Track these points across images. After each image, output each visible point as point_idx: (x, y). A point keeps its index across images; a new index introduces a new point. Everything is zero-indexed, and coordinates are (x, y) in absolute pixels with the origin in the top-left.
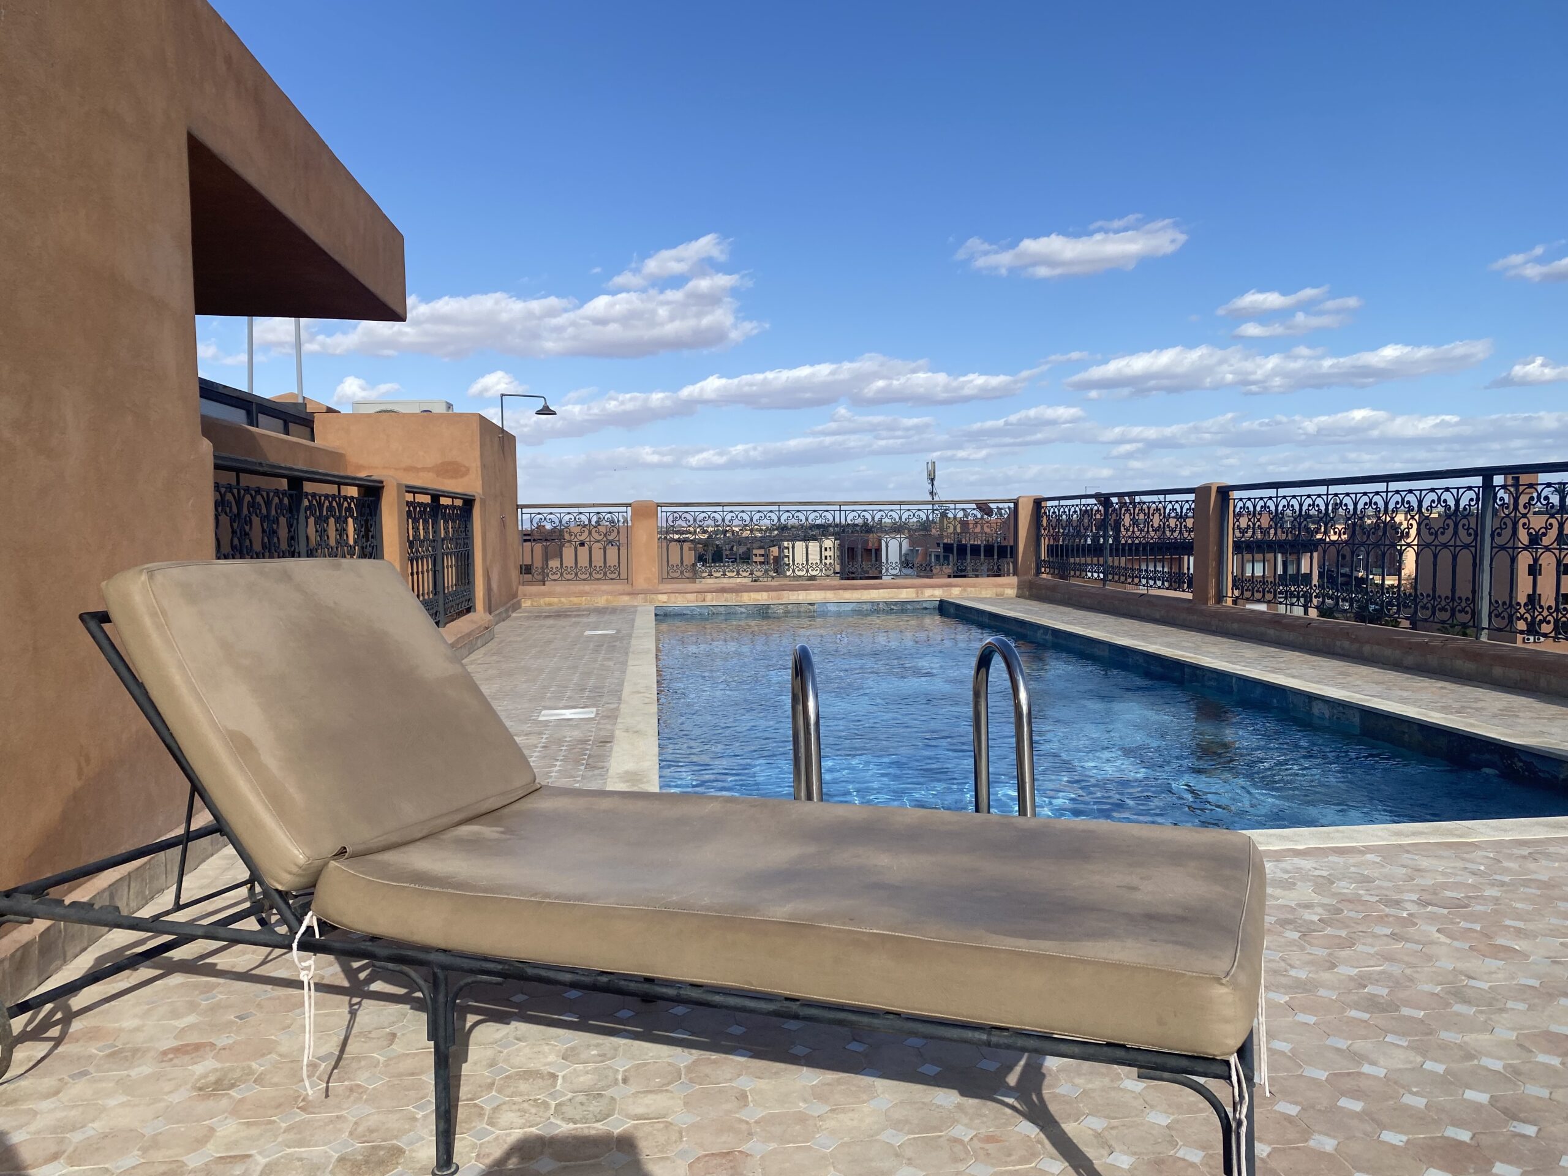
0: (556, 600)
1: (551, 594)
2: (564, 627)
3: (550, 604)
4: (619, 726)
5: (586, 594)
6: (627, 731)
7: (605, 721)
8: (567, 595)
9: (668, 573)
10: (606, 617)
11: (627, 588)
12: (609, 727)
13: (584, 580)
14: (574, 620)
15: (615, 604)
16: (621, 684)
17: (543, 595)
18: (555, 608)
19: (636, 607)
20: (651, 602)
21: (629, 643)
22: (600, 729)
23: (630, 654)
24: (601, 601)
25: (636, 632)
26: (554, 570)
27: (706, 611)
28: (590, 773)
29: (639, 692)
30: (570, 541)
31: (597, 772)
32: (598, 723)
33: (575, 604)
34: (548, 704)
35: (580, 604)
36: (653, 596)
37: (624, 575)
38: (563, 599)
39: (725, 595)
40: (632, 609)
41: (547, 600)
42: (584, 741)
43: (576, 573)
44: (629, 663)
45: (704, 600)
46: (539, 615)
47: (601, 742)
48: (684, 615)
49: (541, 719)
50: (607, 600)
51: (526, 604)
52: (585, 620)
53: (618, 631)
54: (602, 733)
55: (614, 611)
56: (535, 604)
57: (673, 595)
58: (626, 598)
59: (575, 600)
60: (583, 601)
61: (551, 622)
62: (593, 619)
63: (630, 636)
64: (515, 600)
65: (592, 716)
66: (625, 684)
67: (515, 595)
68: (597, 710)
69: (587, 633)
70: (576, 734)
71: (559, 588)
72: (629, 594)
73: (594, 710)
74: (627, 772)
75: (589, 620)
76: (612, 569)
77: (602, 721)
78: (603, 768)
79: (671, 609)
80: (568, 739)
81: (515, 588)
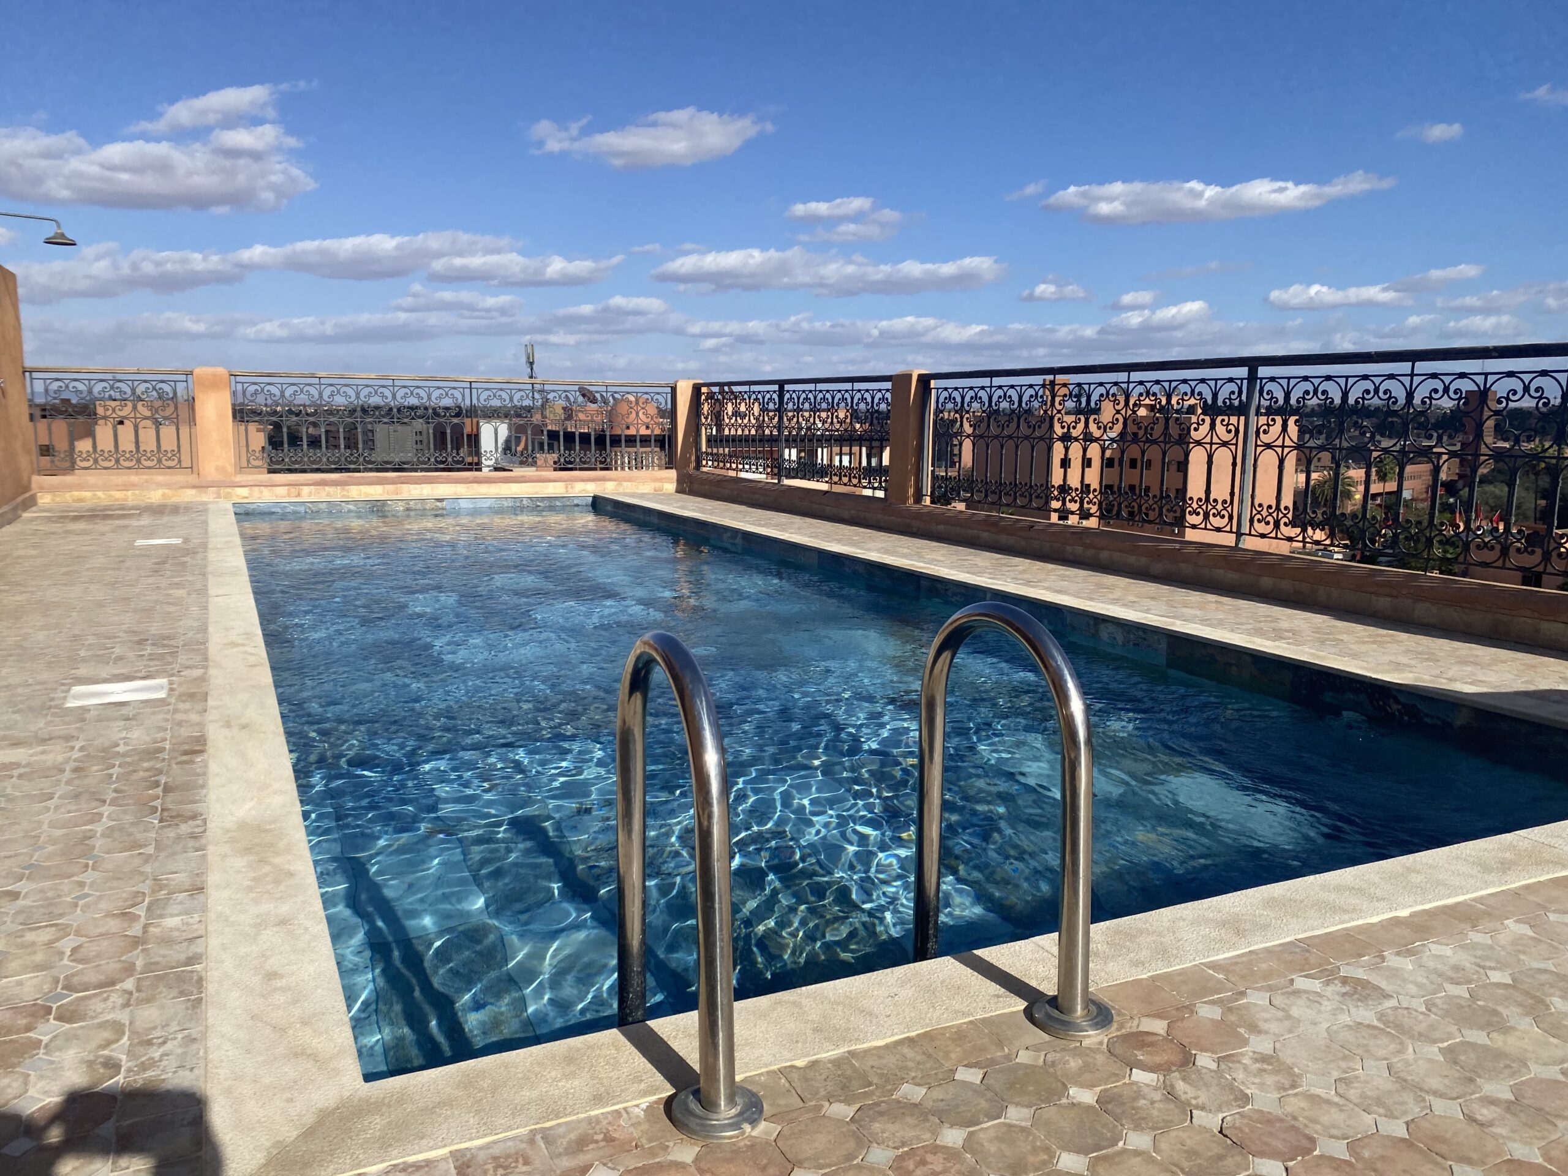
0: (88, 494)
1: (80, 487)
2: (103, 534)
3: (80, 500)
4: (212, 715)
5: (133, 486)
6: (228, 725)
7: (188, 706)
8: (105, 488)
9: (248, 461)
10: (166, 519)
11: (192, 479)
12: (194, 717)
13: (129, 468)
14: (117, 522)
15: (175, 500)
16: (204, 629)
17: (71, 487)
18: (88, 504)
19: (205, 503)
20: (225, 498)
21: (205, 559)
22: (180, 724)
23: (210, 577)
24: (156, 496)
25: (213, 542)
26: (84, 455)
27: (302, 509)
28: (172, 833)
29: (234, 644)
30: (105, 418)
31: (185, 828)
32: (176, 711)
33: (116, 500)
34: (82, 671)
35: (126, 500)
36: (229, 490)
37: (186, 463)
38: (99, 494)
39: (327, 488)
40: (201, 508)
41: (76, 494)
42: (152, 753)
43: (117, 459)
44: (212, 591)
45: (299, 495)
46: (65, 516)
47: (185, 753)
48: (273, 513)
49: (71, 704)
50: (164, 495)
51: (45, 500)
52: (134, 523)
53: (186, 540)
54: (185, 732)
55: (175, 510)
56: (58, 499)
57: (256, 489)
58: (193, 492)
59: (118, 495)
60: (130, 497)
61: (81, 526)
62: (146, 520)
63: (205, 546)
64: (27, 495)
65: (162, 695)
66: (211, 629)
67: (27, 488)
68: (171, 683)
69: (139, 542)
70: (138, 736)
71: (91, 478)
72: (194, 487)
73: (163, 681)
74: (242, 826)
75: (142, 523)
76: (169, 455)
77: (181, 706)
78: (194, 817)
79: (254, 506)
80: (121, 749)
81: (25, 478)
